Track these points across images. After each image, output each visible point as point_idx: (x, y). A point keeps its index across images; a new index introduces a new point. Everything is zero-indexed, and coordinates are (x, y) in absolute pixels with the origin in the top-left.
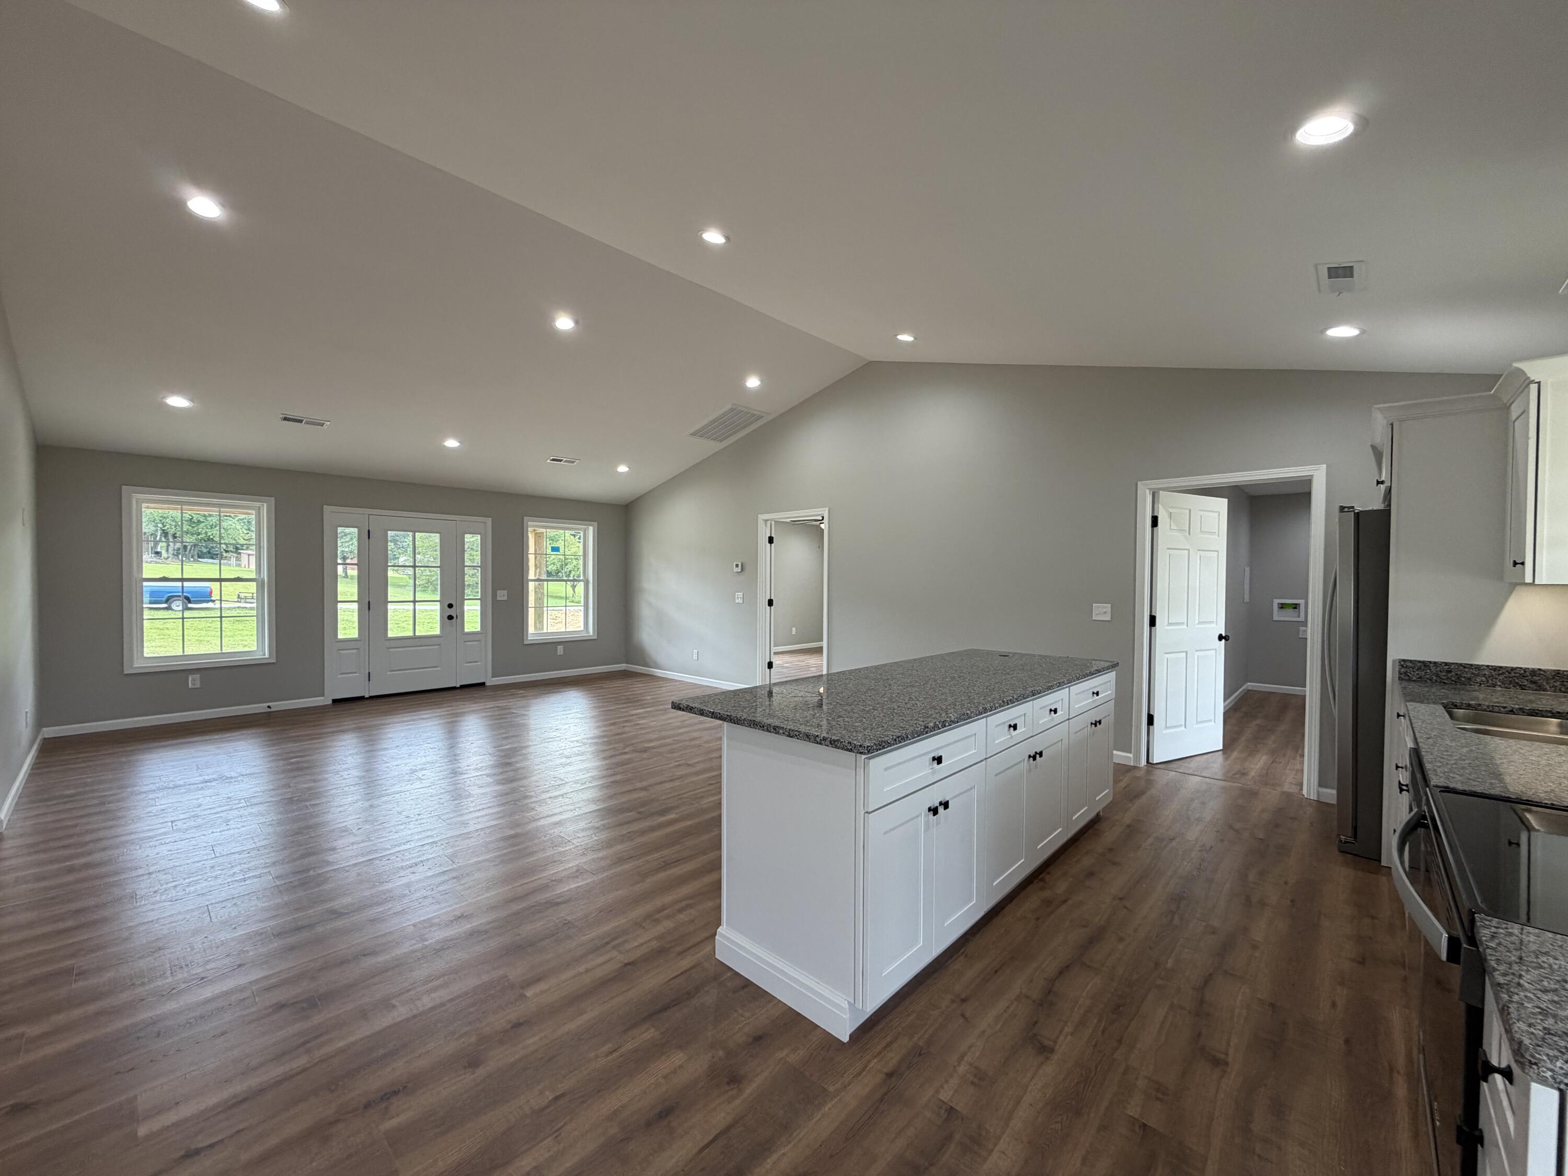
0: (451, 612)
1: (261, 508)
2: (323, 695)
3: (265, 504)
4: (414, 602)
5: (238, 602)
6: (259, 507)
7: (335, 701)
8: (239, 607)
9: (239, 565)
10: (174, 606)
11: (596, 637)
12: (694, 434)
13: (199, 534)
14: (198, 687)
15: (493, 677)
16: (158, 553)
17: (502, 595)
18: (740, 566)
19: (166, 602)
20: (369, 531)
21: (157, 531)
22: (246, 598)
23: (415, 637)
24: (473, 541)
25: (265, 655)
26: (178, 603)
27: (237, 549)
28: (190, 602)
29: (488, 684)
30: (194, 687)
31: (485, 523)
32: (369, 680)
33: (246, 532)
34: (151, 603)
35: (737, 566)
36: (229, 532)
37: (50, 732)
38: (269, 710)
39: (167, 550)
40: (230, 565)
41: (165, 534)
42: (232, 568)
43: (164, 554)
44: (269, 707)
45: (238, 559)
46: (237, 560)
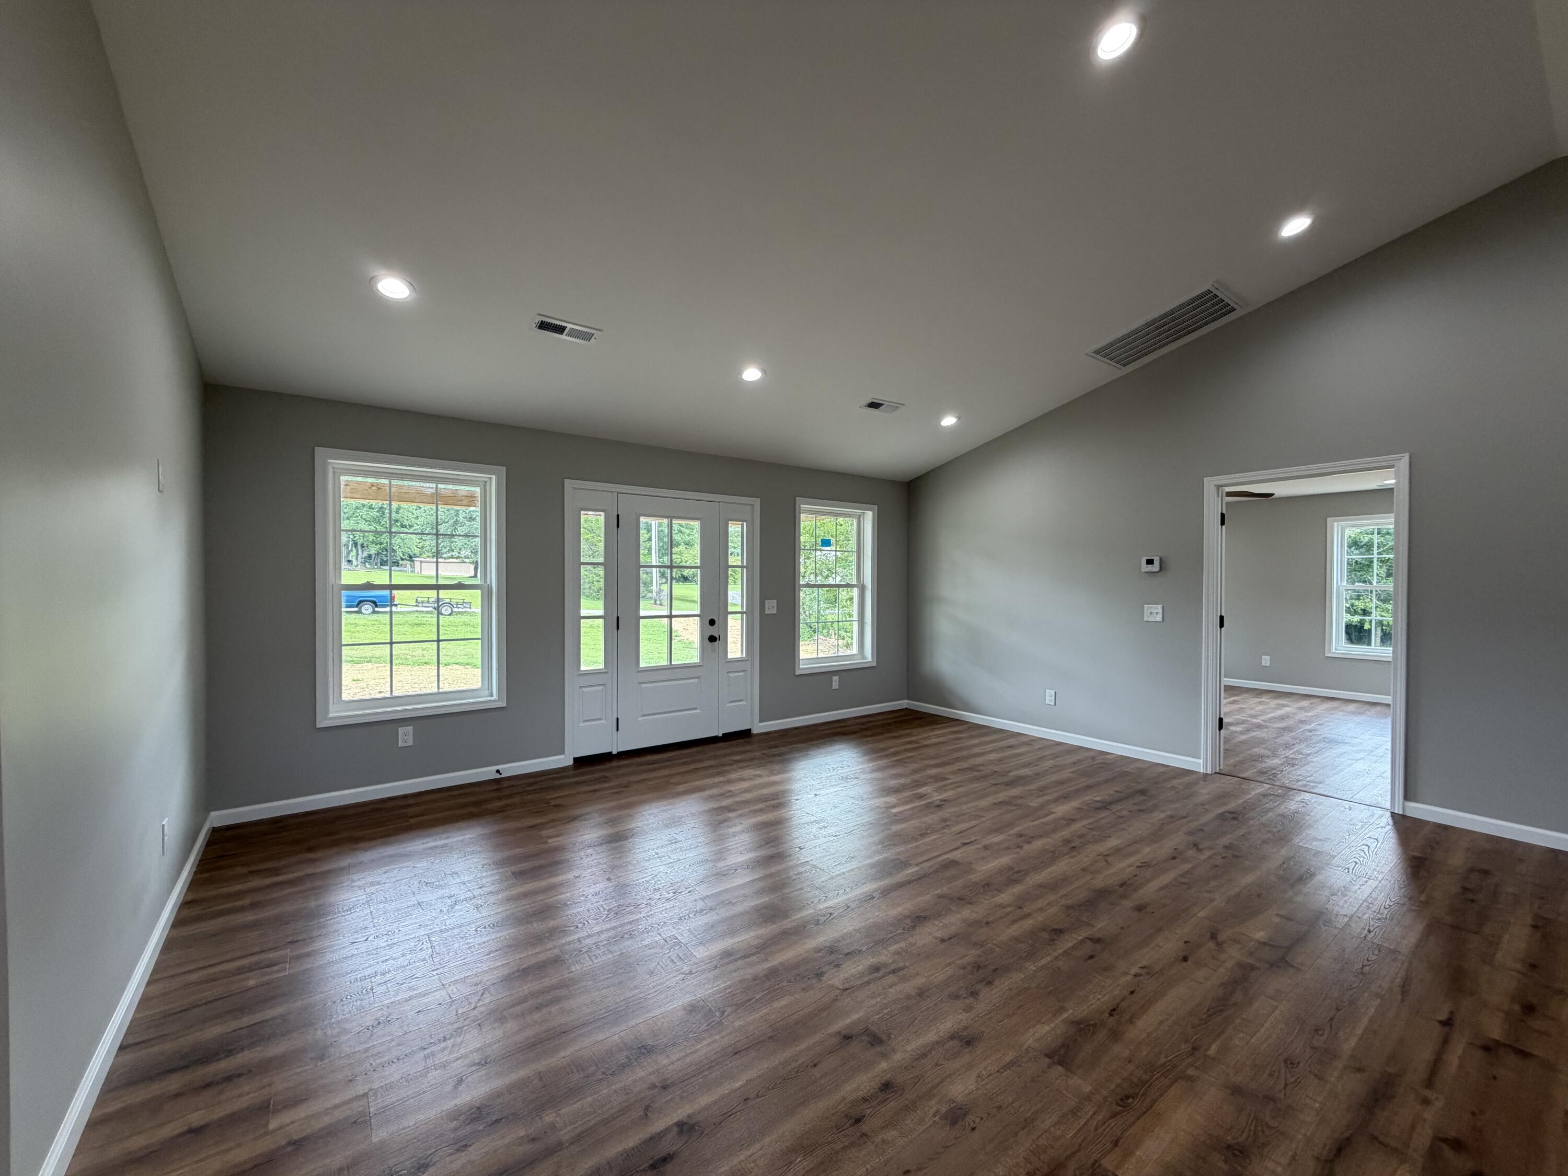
0: (713, 631)
1: (488, 484)
2: (563, 752)
3: (494, 477)
4: (670, 617)
5: (416, 606)
6: (486, 482)
7: (580, 762)
8: (417, 611)
9: (413, 572)
10: (363, 610)
11: (874, 664)
12: (1097, 352)
13: (381, 544)
14: (411, 744)
15: (761, 721)
16: (349, 561)
17: (772, 607)
18: (1157, 563)
19: (357, 606)
20: (618, 516)
21: (349, 541)
22: (423, 602)
23: (671, 668)
24: (735, 530)
25: (492, 695)
26: (366, 606)
27: (410, 557)
28: (377, 606)
29: (754, 731)
30: (405, 745)
31: (753, 505)
32: (618, 730)
33: (418, 541)
34: (347, 607)
35: (1150, 562)
36: (405, 541)
37: (220, 817)
38: (498, 776)
39: (357, 559)
40: (406, 571)
41: (356, 544)
42: (408, 574)
43: (355, 563)
44: (498, 771)
45: (413, 567)
46: (411, 567)
